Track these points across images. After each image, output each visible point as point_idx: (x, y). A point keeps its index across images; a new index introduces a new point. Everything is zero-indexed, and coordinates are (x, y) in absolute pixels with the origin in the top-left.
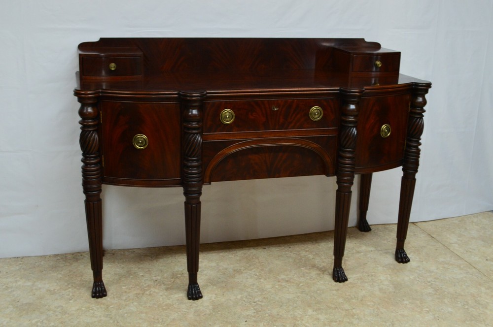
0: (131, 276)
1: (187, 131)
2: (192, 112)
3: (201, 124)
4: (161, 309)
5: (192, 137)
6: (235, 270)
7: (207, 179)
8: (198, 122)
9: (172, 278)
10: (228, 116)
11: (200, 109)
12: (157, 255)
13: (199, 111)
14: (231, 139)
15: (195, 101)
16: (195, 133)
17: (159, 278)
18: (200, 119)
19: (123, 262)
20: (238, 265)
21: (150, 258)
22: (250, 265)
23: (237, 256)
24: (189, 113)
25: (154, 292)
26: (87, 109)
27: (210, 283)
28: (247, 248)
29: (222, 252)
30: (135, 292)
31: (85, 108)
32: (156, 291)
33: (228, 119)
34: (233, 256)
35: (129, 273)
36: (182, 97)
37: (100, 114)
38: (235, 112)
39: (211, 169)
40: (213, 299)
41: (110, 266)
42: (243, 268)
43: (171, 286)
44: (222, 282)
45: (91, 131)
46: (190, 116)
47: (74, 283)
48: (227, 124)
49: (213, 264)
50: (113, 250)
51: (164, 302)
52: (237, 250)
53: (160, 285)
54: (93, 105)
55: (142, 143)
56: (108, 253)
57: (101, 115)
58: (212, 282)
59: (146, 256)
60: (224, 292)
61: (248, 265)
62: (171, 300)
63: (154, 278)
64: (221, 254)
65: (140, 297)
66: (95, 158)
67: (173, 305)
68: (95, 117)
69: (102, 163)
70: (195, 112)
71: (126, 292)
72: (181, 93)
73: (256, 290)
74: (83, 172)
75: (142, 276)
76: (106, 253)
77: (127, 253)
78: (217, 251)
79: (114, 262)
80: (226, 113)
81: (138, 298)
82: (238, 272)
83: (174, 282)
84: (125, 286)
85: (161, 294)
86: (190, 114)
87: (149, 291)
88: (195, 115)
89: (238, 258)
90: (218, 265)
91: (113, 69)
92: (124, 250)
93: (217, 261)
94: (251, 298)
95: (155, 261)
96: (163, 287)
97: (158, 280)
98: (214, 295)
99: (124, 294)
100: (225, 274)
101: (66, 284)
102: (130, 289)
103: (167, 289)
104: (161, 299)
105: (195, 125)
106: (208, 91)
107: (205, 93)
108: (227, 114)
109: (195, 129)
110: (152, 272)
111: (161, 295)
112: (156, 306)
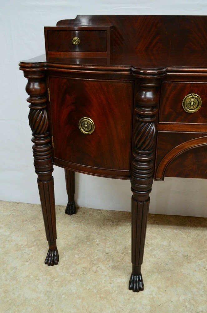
0: (88, 243)
1: (138, 119)
2: (145, 95)
3: (156, 110)
4: (98, 296)
5: (144, 126)
6: (184, 256)
7: (160, 174)
8: (153, 107)
9: (122, 254)
10: (192, 103)
11: (157, 91)
12: (118, 221)
13: (154, 93)
14: (194, 131)
15: (150, 80)
16: (147, 122)
17: (111, 250)
18: (156, 104)
19: (89, 223)
20: (188, 249)
21: (111, 223)
22: (201, 252)
23: (190, 236)
24: (142, 95)
25: (101, 269)
26: (34, 85)
27: (156, 269)
28: (202, 228)
29: (177, 229)
30: (84, 265)
31: (32, 84)
32: (103, 268)
33: (192, 107)
34: (186, 236)
35: (88, 238)
36: (133, 74)
37: (47, 91)
38: (202, 98)
39: (165, 164)
40: (154, 295)
41: (76, 226)
42: (193, 255)
43: (118, 264)
44: (168, 270)
45: (38, 109)
46: (142, 100)
47: (40, 240)
48: (191, 113)
49: (165, 243)
50: (85, 208)
51: (104, 287)
52: (191, 228)
53: (109, 261)
54: (40, 81)
55: (88, 127)
56: (80, 211)
57: (49, 92)
58: (159, 269)
59: (109, 220)
60: (167, 287)
61: (199, 251)
62: (112, 285)
63: (107, 250)
64: (175, 231)
65: (85, 273)
66: (45, 138)
67: (112, 294)
68: (43, 94)
69: (52, 144)
70: (149, 95)
71: (76, 263)
72: (133, 69)
73: (201, 293)
74: (33, 152)
75: (98, 244)
76: (79, 210)
77: (95, 214)
78: (172, 227)
79: (81, 222)
80: (191, 98)
81: (83, 274)
82: (187, 258)
83: (122, 259)
84: (78, 254)
85: (105, 273)
86: (143, 97)
87: (96, 267)
88: (149, 100)
89: (190, 240)
90: (169, 245)
91: (74, 43)
92: (94, 210)
93: (170, 240)
94: (194, 303)
95: (114, 228)
96: (111, 264)
97: (110, 254)
98: (156, 289)
99: (74, 265)
100: (173, 259)
101: (33, 240)
102: (81, 260)
103: (114, 268)
104: (103, 281)
105: (148, 111)
106: (169, 69)
107: (165, 70)
108: (192, 100)
109: (147, 116)
110: (108, 241)
111: (105, 276)
112: (95, 291)
